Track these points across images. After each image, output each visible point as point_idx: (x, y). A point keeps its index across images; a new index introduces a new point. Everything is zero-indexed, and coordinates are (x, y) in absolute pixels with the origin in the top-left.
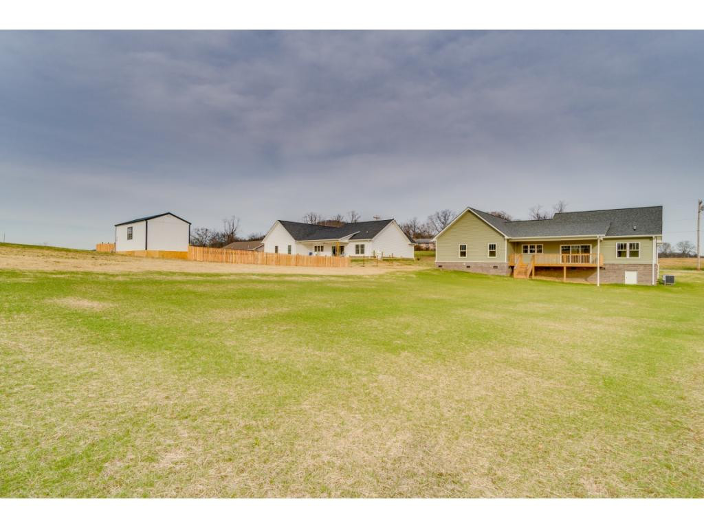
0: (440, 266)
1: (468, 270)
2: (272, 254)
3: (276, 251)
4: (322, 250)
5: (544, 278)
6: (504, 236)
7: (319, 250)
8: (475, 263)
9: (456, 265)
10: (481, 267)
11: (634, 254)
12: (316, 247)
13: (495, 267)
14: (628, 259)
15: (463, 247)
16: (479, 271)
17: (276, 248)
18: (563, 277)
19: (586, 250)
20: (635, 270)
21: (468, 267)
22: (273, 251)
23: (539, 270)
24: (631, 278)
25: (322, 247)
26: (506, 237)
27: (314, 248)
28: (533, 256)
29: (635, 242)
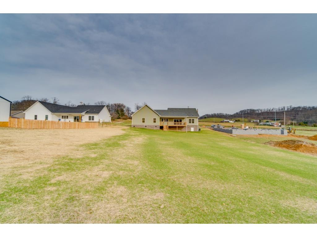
0: (134, 126)
1: (146, 128)
2: (32, 121)
3: (36, 118)
4: (67, 118)
5: (172, 130)
6: (159, 116)
7: (65, 118)
8: (148, 125)
9: (141, 126)
10: (151, 126)
11: (193, 122)
12: (63, 116)
13: (156, 127)
14: (192, 124)
15: (144, 119)
16: (150, 128)
17: (36, 116)
18: (176, 129)
19: (181, 121)
20: (193, 127)
21: (146, 127)
22: (34, 118)
23: (170, 127)
24: (192, 129)
25: (67, 116)
26: (160, 116)
27: (61, 117)
28: (168, 123)
29: (193, 119)
